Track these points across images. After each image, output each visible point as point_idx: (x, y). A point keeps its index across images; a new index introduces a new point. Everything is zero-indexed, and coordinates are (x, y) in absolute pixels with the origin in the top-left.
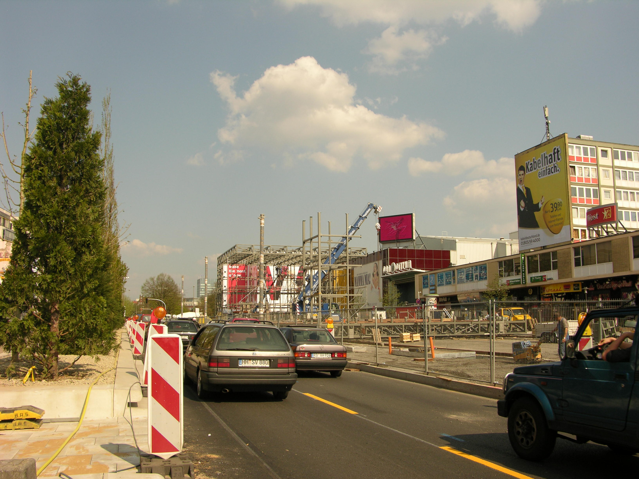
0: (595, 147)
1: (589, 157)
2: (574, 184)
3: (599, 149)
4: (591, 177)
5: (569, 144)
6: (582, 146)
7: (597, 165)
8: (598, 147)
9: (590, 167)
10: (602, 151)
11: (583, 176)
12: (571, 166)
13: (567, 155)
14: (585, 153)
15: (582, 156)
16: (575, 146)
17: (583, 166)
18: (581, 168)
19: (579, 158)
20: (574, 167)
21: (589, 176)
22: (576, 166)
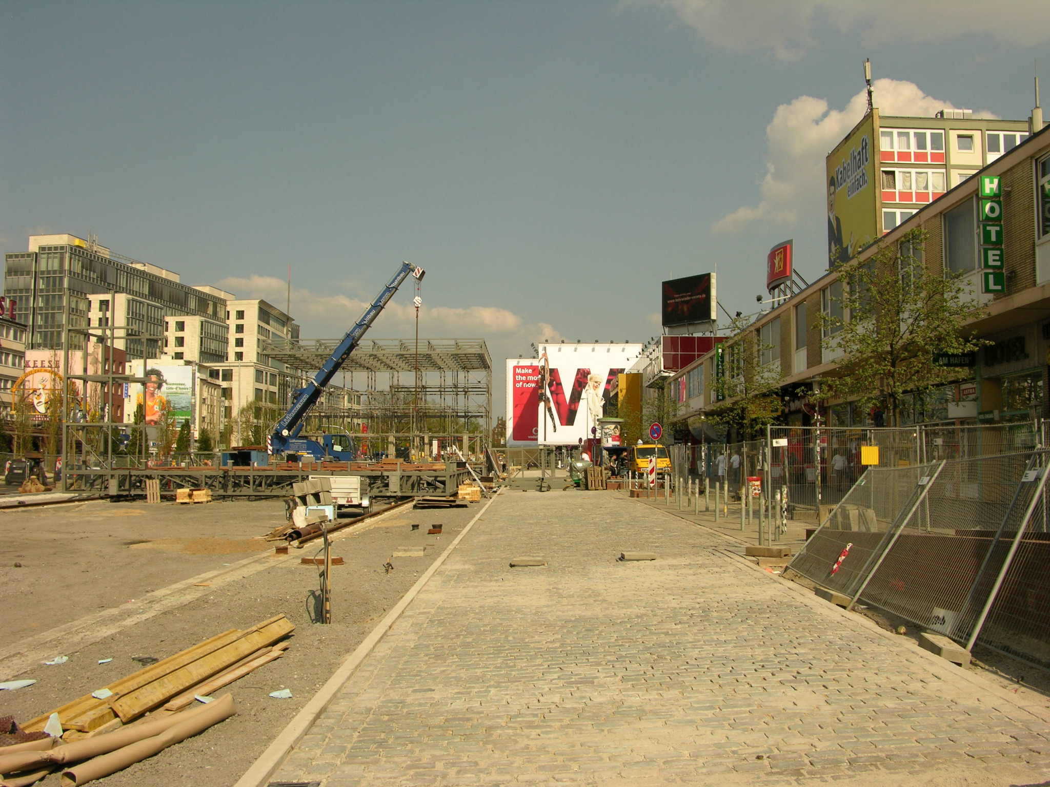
0: (942, 131)
1: (929, 150)
2: (892, 206)
3: (953, 135)
4: (930, 190)
5: (881, 130)
6: (912, 132)
7: (945, 166)
8: (950, 131)
9: (930, 171)
10: (959, 136)
11: (914, 190)
12: (886, 172)
13: (875, 150)
14: (921, 144)
15: (913, 149)
16: (895, 131)
17: (913, 171)
18: (909, 175)
19: (904, 156)
20: (892, 173)
21: (926, 187)
22: (897, 170)
